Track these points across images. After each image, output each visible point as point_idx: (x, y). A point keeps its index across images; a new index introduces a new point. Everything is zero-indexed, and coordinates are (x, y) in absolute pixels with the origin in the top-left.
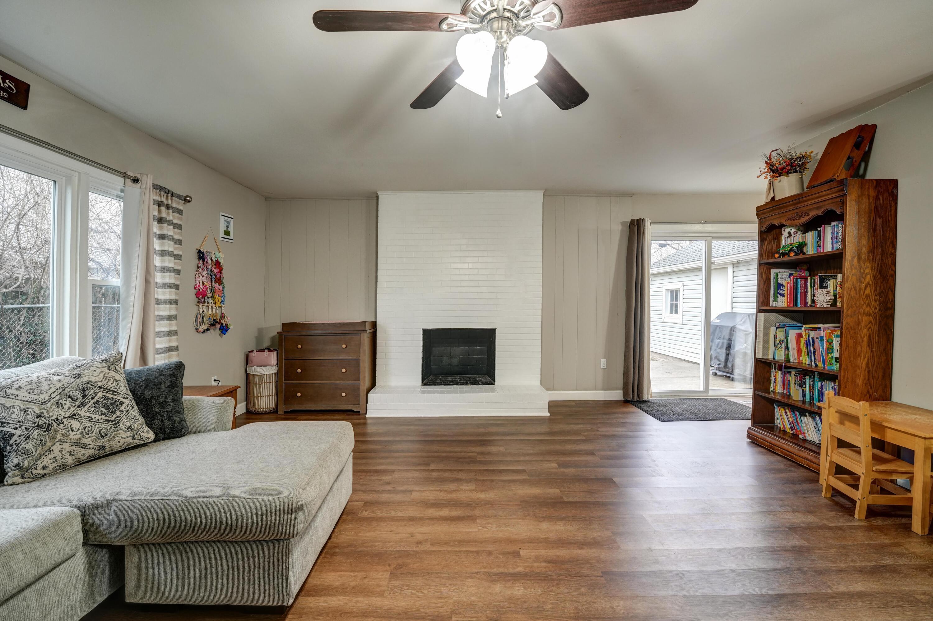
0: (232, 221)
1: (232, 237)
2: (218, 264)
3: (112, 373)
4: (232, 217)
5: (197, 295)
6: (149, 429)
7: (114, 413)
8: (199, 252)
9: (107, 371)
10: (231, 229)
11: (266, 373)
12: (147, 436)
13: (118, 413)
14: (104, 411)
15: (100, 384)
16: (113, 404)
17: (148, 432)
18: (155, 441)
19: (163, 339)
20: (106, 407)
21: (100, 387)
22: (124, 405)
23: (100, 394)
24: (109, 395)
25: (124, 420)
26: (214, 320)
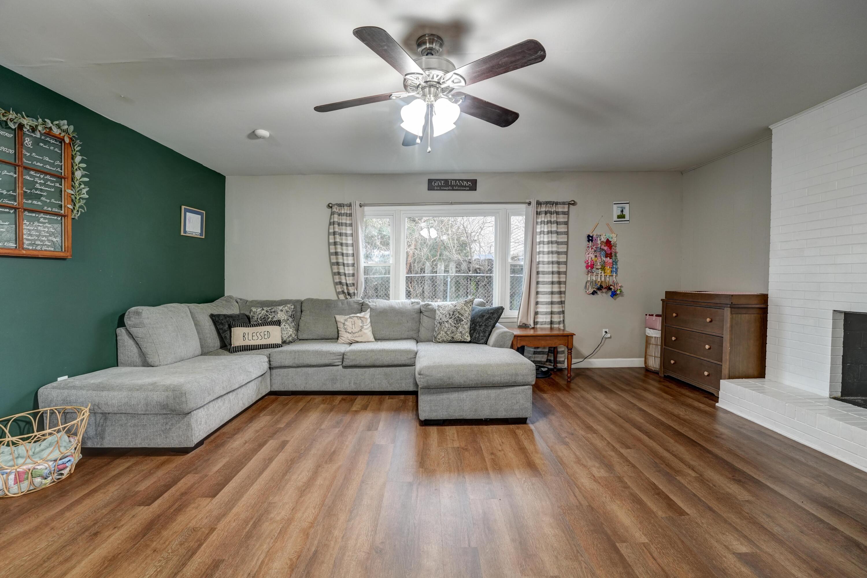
0: (627, 206)
1: (627, 218)
2: (608, 243)
3: (465, 307)
4: (628, 202)
5: (587, 267)
6: (469, 336)
7: (458, 324)
8: (589, 236)
9: (463, 305)
10: (626, 212)
11: (654, 336)
12: (467, 338)
13: (459, 324)
14: (456, 322)
15: (459, 311)
16: (459, 320)
17: (468, 336)
18: (470, 342)
19: (546, 296)
20: (457, 321)
21: (459, 312)
22: (463, 322)
23: (457, 315)
24: (460, 316)
25: (460, 328)
26: (601, 285)
